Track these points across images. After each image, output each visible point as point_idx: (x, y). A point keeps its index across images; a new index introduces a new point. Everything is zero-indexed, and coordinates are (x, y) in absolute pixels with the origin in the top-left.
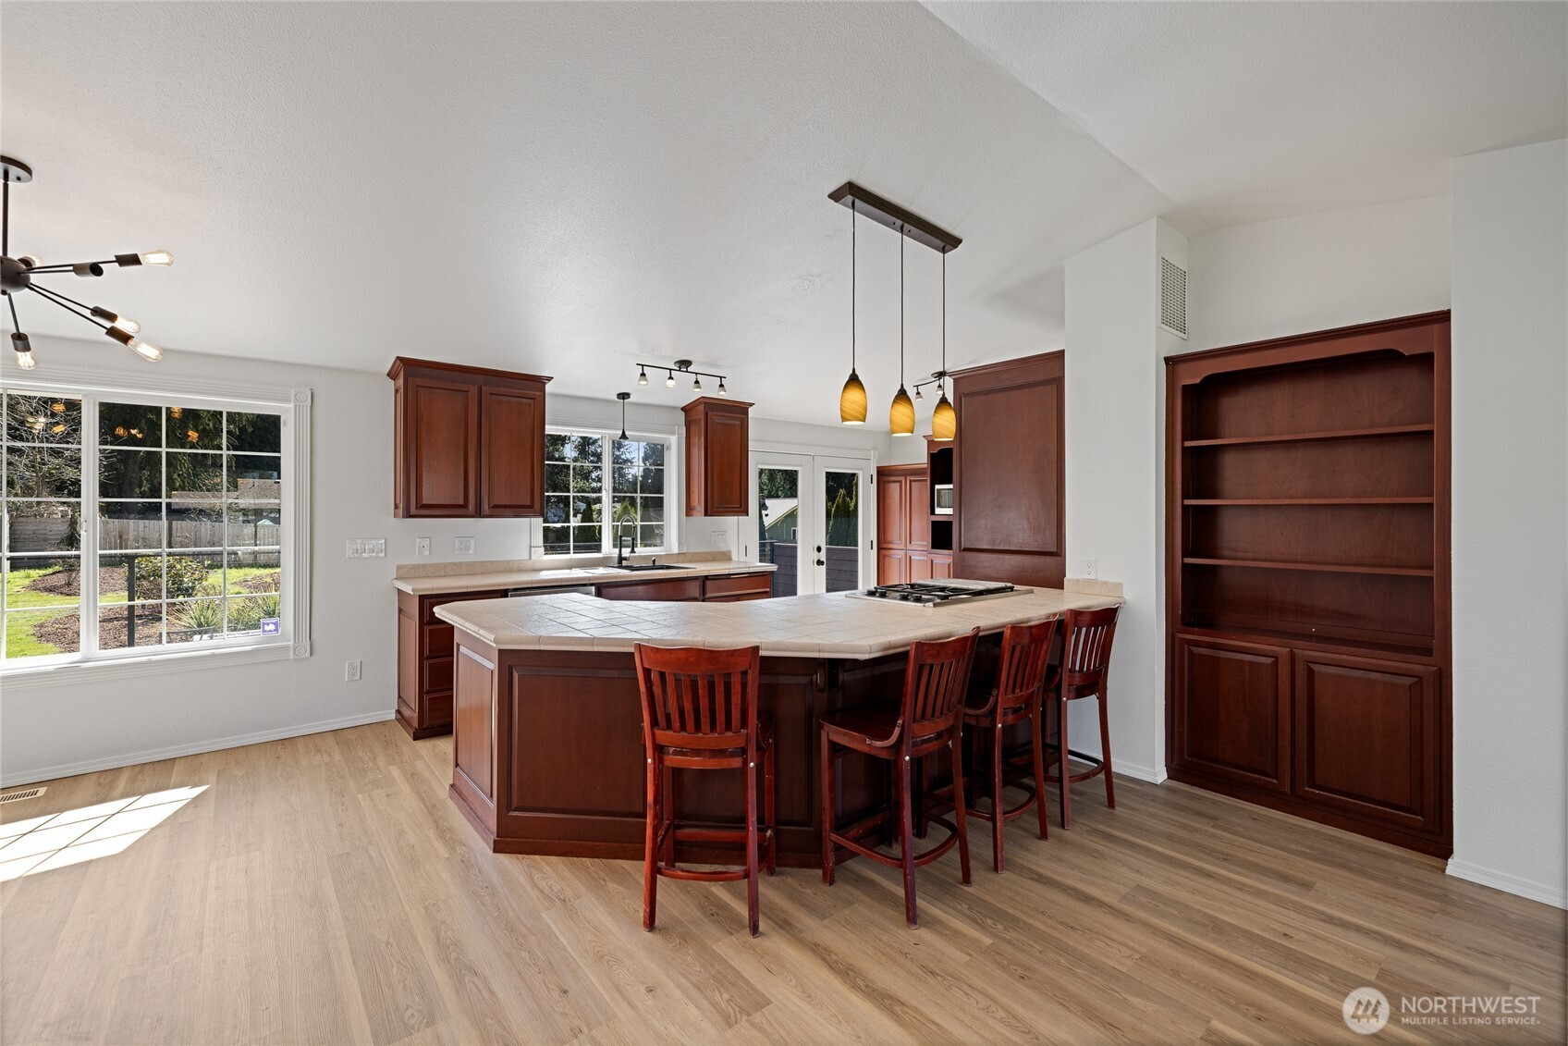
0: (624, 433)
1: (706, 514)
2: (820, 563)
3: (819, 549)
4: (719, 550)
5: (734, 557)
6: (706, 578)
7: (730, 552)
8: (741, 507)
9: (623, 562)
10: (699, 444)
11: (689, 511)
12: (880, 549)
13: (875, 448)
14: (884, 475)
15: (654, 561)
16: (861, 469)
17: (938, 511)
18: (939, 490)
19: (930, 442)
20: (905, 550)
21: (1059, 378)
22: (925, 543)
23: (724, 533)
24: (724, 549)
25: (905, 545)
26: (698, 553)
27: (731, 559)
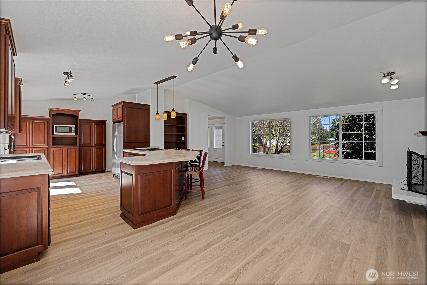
17: (55, 133)
18: (56, 127)
19: (51, 110)
20: (30, 148)
21: (147, 109)
22: (44, 144)
25: (30, 146)
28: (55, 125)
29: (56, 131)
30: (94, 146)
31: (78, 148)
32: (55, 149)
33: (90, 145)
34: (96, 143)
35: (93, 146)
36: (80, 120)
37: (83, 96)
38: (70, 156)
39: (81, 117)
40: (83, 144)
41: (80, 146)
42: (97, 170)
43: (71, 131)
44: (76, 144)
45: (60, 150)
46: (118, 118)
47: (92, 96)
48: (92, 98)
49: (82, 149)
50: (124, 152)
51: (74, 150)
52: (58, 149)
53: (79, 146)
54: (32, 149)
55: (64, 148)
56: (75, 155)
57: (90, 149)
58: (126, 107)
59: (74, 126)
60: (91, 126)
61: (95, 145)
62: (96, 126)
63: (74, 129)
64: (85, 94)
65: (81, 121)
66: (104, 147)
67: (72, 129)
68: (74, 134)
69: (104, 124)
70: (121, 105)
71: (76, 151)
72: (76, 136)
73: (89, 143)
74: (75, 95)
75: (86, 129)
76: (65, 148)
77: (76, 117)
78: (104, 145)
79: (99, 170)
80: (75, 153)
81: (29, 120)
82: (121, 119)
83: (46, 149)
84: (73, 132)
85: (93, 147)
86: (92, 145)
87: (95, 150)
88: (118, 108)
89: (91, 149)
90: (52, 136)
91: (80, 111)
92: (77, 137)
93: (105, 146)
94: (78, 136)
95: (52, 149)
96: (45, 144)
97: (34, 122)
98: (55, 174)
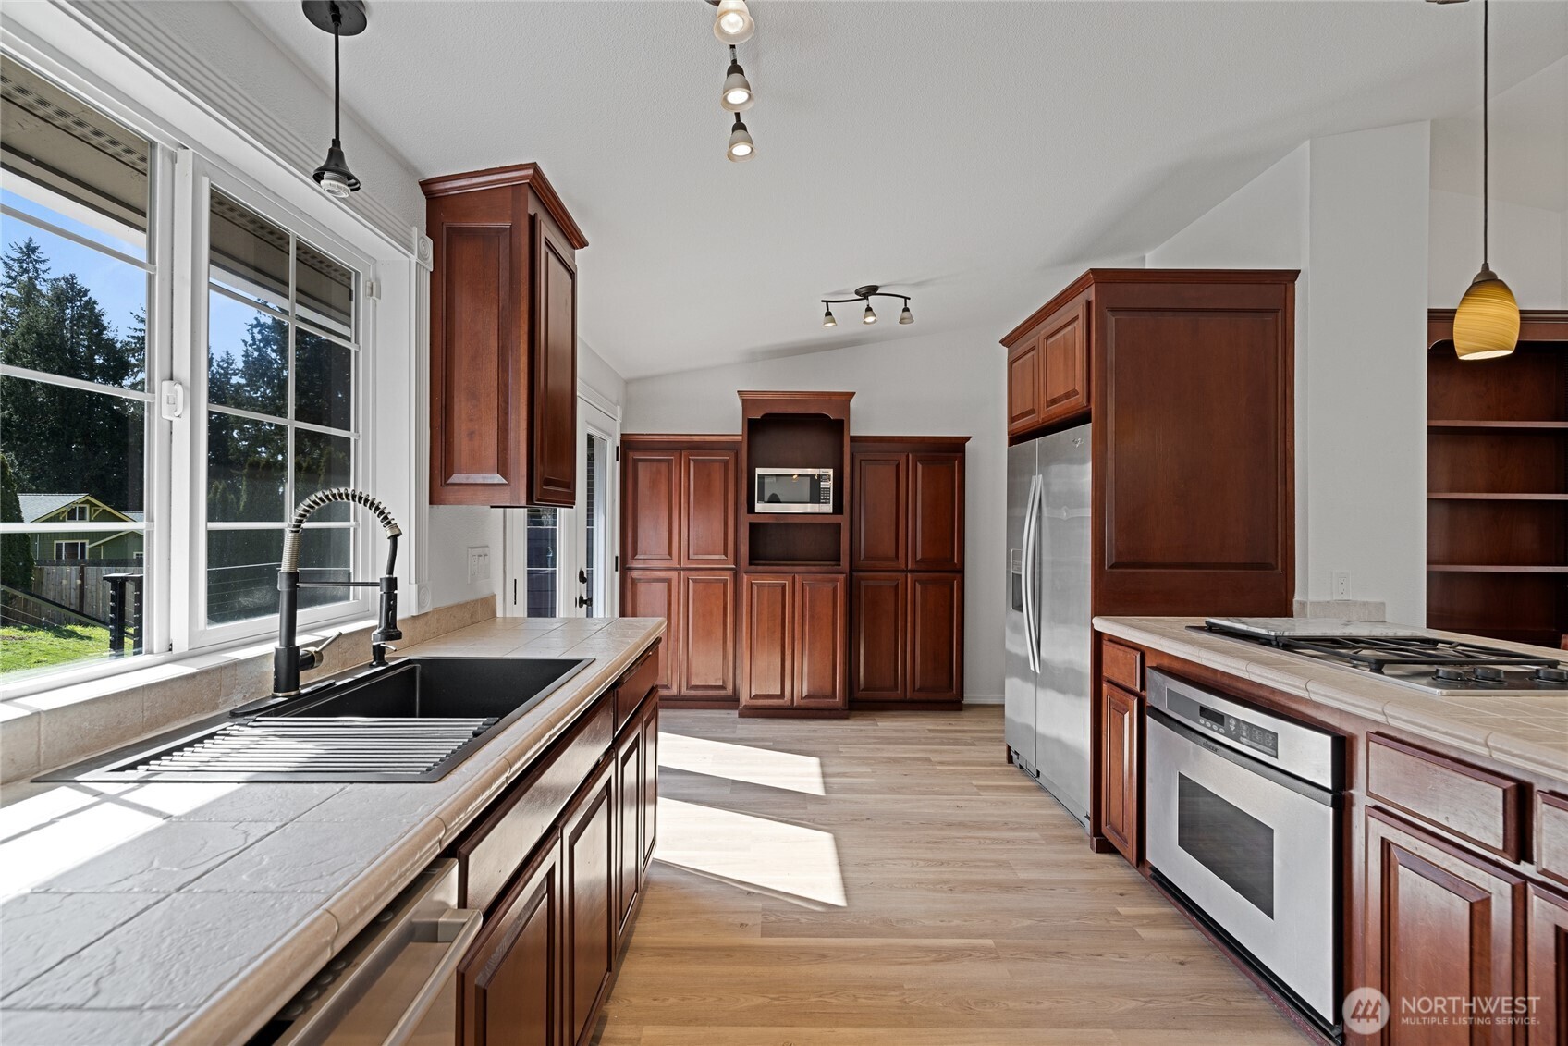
0: (336, 153)
2: (582, 602)
3: (582, 576)
4: (480, 595)
5: (499, 611)
7: (494, 597)
11: (435, 487)
12: (625, 569)
13: (619, 403)
14: (629, 449)
17: (759, 507)
18: (762, 477)
19: (748, 401)
20: (679, 570)
21: (1275, 311)
22: (723, 557)
23: (486, 550)
24: (485, 593)
25: (680, 563)
26: (449, 608)
27: (494, 614)
28: (759, 471)
29: (761, 499)
30: (911, 571)
31: (842, 577)
32: (755, 580)
33: (892, 565)
34: (919, 556)
35: (906, 571)
36: (853, 439)
37: (864, 303)
38: (812, 617)
39: (860, 425)
40: (867, 557)
41: (852, 569)
42: (922, 696)
43: (816, 497)
44: (837, 560)
45: (774, 585)
46: (1054, 401)
47: (906, 298)
48: (906, 309)
49: (863, 583)
50: (1098, 637)
51: (829, 586)
52: (767, 580)
53: (847, 570)
54: (688, 574)
55: (791, 578)
56: (831, 613)
57: (894, 584)
58: (1113, 310)
59: (831, 472)
60: (898, 466)
61: (915, 567)
62: (919, 466)
63: (828, 485)
64: (873, 290)
65: (857, 444)
66: (958, 576)
67: (823, 485)
68: (828, 508)
69: (959, 455)
70: (1076, 307)
71: (835, 590)
72: (837, 519)
73: (892, 553)
74: (827, 302)
75: (878, 482)
76: (794, 578)
77: (838, 426)
78: (958, 567)
79: (932, 696)
80: (831, 604)
81: (676, 454)
82: (1079, 400)
83: (728, 577)
84: (826, 501)
85: (909, 575)
86: (903, 567)
87: (914, 589)
88: (1047, 338)
89: (897, 586)
90: (746, 519)
91: (852, 394)
92: (839, 525)
93: (960, 571)
94: (843, 520)
95: (745, 577)
96: (726, 554)
97: (693, 460)
98: (757, 697)
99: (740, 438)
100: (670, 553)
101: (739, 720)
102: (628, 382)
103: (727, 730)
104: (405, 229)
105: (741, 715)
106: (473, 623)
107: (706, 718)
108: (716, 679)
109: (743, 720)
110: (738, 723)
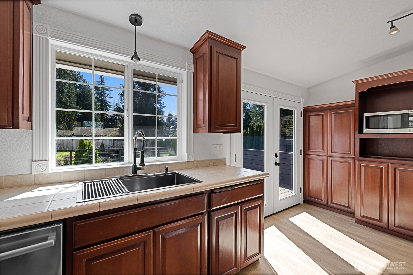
0: (136, 53)
1: (210, 131)
2: (276, 164)
3: (276, 155)
4: (218, 158)
5: (228, 163)
6: (212, 191)
7: (225, 159)
8: (236, 126)
9: (138, 171)
10: (204, 78)
11: (196, 128)
12: (305, 155)
13: (302, 97)
14: (307, 112)
15: (167, 169)
16: (296, 108)
17: (365, 131)
18: (367, 118)
19: (358, 84)
20: (327, 156)
22: (349, 152)
23: (221, 146)
24: (221, 157)
25: (327, 153)
26: (203, 161)
27: (225, 164)
28: (365, 115)
29: (368, 127)
32: (364, 164)
43: (405, 125)
45: (375, 167)
52: (371, 164)
54: (331, 158)
55: (386, 165)
67: (410, 118)
76: (388, 166)
81: (326, 112)
83: (351, 161)
90: (358, 136)
95: (358, 162)
97: (333, 113)
98: (364, 217)
99: (354, 102)
100: (323, 149)
101: (355, 224)
102: (309, 89)
103: (344, 226)
104: (184, 64)
105: (356, 222)
106: (214, 166)
107: (338, 217)
108: (345, 203)
109: (357, 224)
110: (353, 225)
